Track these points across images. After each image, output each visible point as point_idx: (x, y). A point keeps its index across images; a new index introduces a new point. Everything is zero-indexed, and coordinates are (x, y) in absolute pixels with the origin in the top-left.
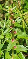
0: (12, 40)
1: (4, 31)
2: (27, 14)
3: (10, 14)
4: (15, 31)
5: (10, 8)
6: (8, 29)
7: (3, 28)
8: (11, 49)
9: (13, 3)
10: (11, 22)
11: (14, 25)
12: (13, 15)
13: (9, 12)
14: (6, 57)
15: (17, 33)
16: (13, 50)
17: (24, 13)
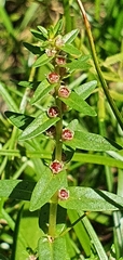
0: (54, 166)
1: (23, 128)
2: (119, 63)
3: (54, 59)
4: (67, 131)
5: (52, 36)
6: (42, 120)
7: (17, 115)
8: (48, 204)
9: (61, 15)
10: (53, 90)
11: (63, 104)
12: (62, 64)
13: (47, 50)
14: (20, 235)
15: (75, 140)
16: (54, 205)
17: (108, 59)
